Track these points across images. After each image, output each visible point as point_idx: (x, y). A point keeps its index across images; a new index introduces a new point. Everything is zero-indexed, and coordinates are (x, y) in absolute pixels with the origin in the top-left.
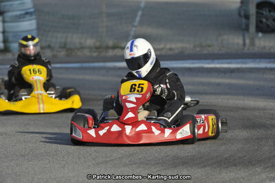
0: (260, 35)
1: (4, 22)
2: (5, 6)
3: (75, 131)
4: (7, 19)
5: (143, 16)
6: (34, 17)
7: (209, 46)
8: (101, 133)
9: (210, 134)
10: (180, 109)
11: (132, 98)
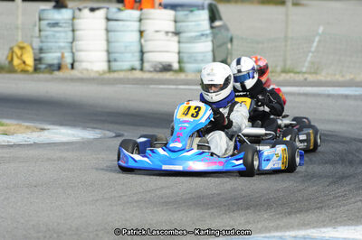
1: (179, 42)
5: (319, 41)
6: (209, 39)
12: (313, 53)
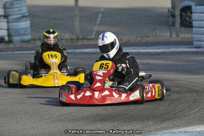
0: (183, 29)
1: (8, 22)
2: (9, 11)
3: (62, 96)
4: (10, 21)
5: (102, 17)
6: (28, 19)
7: (147, 37)
8: (79, 97)
9: (157, 97)
10: (135, 80)
11: (101, 73)
12: (98, 25)
